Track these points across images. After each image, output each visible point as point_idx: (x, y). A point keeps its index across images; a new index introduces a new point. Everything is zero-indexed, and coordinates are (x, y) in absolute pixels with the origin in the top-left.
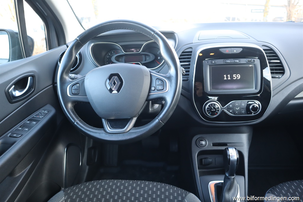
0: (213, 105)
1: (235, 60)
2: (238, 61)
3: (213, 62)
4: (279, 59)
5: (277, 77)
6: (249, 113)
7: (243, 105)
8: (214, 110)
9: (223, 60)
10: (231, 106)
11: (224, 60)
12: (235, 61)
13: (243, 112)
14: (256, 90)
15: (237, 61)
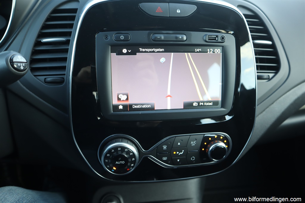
0: (119, 149)
1: (178, 35)
2: (185, 38)
3: (122, 37)
4: (270, 38)
5: (265, 77)
6: (205, 159)
7: (193, 143)
8: (123, 162)
9: (148, 31)
10: (165, 147)
11: (149, 35)
12: (177, 38)
13: (193, 158)
14: (223, 109)
15: (182, 38)
